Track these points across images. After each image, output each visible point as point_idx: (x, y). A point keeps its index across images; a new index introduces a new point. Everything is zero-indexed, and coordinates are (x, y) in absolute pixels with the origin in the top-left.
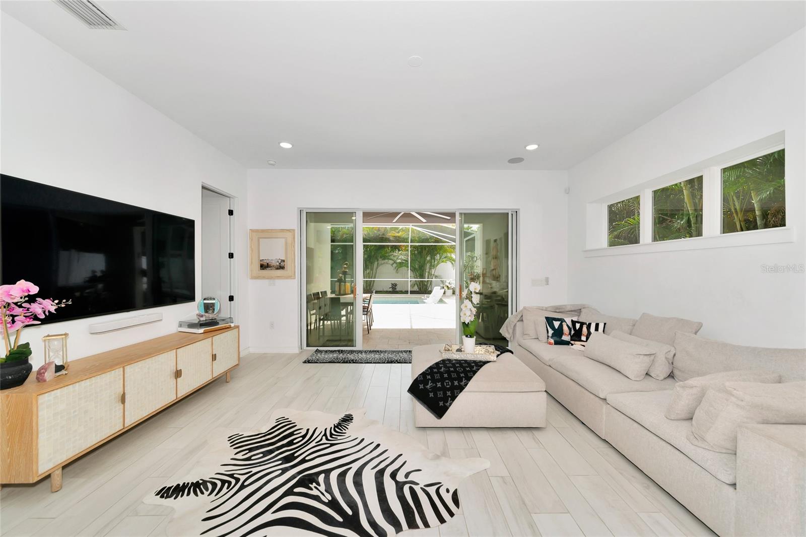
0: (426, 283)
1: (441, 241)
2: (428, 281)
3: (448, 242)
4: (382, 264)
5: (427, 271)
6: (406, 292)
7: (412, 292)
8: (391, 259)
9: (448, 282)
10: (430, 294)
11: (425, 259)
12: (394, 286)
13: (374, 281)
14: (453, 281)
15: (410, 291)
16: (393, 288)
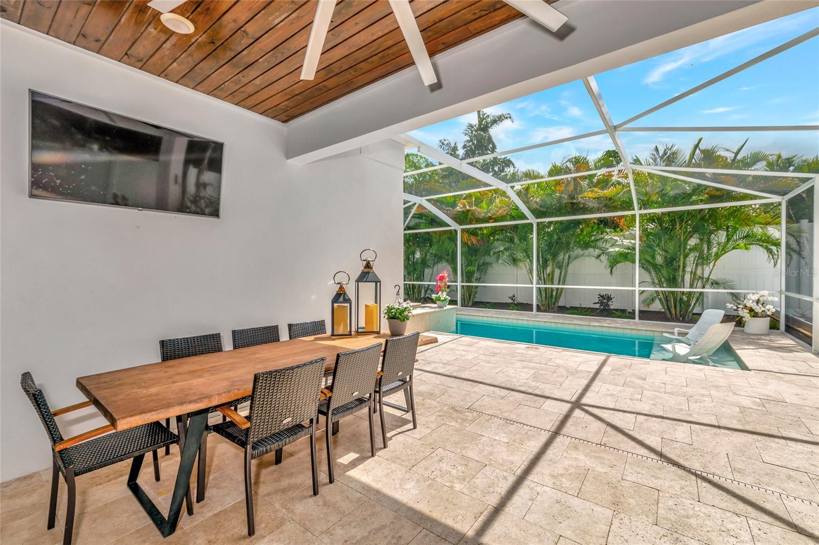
0: (685, 298)
1: (730, 197)
2: (690, 293)
3: (755, 197)
4: (576, 257)
5: (688, 269)
6: (631, 315)
7: (646, 315)
8: (598, 248)
9: (755, 297)
10: (695, 324)
11: (682, 245)
12: (605, 299)
13: (562, 289)
14: (773, 295)
15: (640, 312)
16: (601, 303)
